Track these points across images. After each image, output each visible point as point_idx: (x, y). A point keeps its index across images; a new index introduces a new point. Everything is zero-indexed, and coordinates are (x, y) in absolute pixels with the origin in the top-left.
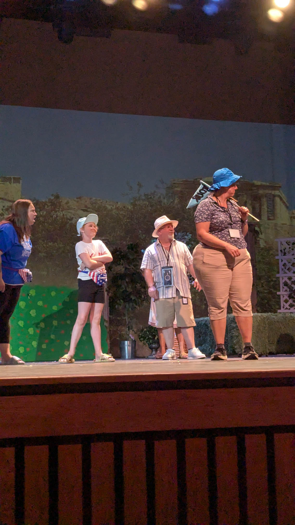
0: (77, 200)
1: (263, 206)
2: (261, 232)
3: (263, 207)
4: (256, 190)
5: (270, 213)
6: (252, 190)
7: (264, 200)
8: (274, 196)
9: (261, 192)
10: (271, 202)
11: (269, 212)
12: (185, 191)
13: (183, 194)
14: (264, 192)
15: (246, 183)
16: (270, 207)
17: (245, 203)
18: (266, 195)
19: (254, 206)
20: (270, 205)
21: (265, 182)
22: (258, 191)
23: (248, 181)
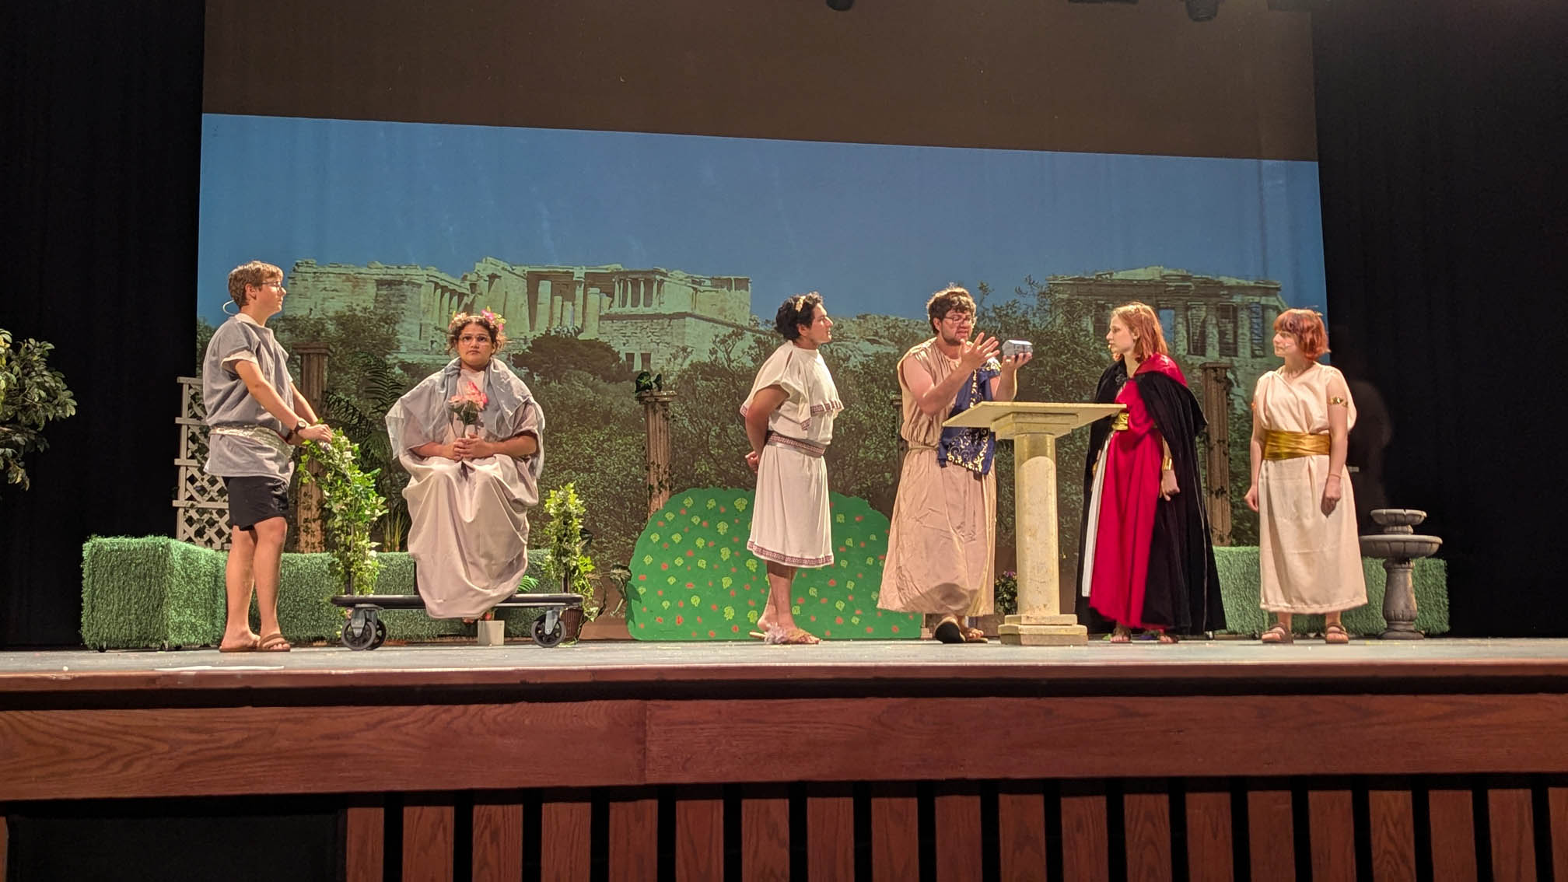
0: (858, 321)
1: (1243, 328)
2: (1237, 382)
3: (1240, 331)
4: (1228, 297)
5: (1257, 344)
6: (1218, 296)
7: (1243, 315)
8: (1265, 308)
9: (1237, 299)
10: (1260, 321)
12: (1078, 300)
13: (1073, 307)
14: (1243, 300)
15: (1206, 281)
16: (1256, 332)
17: (1204, 322)
18: (1248, 307)
19: (1223, 329)
20: (1256, 327)
21: (1247, 279)
22: (1231, 298)
23: (1210, 277)
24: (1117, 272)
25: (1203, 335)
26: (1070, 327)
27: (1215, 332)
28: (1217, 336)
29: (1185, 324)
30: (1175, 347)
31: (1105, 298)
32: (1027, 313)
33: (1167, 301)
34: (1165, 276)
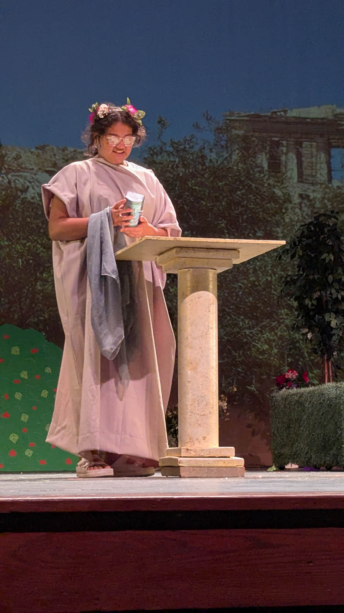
12: (252, 136)
13: (248, 143)
24: (291, 110)
26: (245, 164)
31: (279, 135)
32: (204, 148)
33: (338, 139)
34: (337, 115)
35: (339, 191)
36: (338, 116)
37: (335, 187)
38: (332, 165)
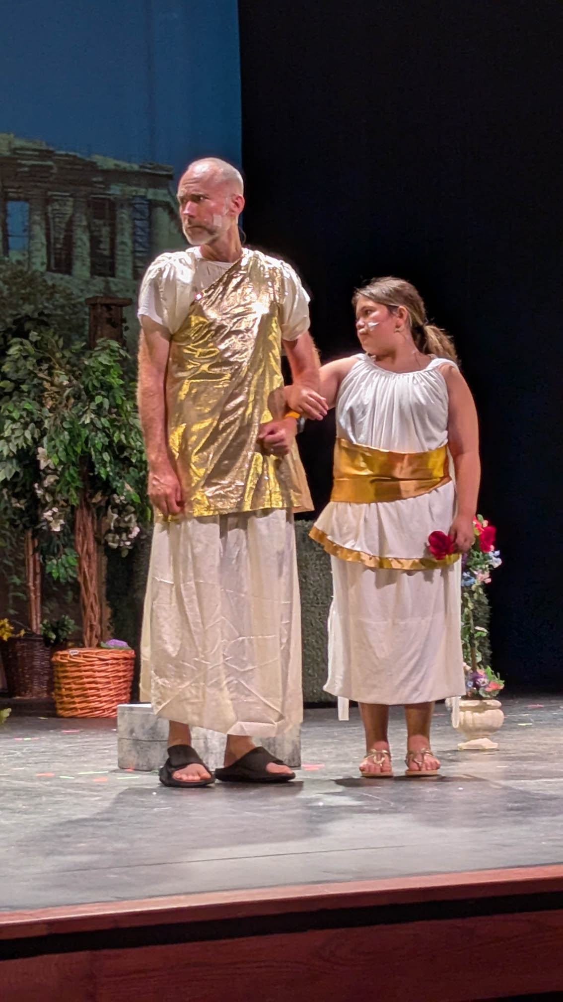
1: (123, 234)
3: (119, 239)
4: (103, 186)
5: (140, 259)
6: (91, 184)
7: (124, 214)
8: (153, 205)
9: (116, 190)
10: (144, 224)
11: (138, 254)
14: (121, 191)
15: (74, 161)
16: (140, 240)
17: (70, 223)
18: (130, 203)
19: (95, 234)
20: (140, 233)
21: (129, 162)
22: (107, 187)
23: (79, 155)
25: (69, 242)
27: (85, 238)
28: (88, 244)
29: (44, 225)
30: (29, 259)
33: (19, 187)
34: (16, 149)
35: (20, 268)
36: (18, 152)
37: (14, 261)
38: (9, 228)
